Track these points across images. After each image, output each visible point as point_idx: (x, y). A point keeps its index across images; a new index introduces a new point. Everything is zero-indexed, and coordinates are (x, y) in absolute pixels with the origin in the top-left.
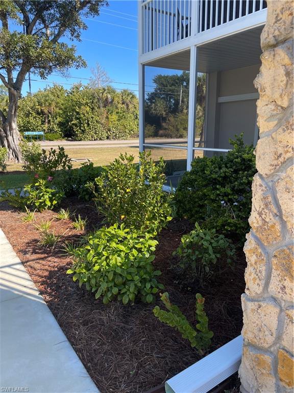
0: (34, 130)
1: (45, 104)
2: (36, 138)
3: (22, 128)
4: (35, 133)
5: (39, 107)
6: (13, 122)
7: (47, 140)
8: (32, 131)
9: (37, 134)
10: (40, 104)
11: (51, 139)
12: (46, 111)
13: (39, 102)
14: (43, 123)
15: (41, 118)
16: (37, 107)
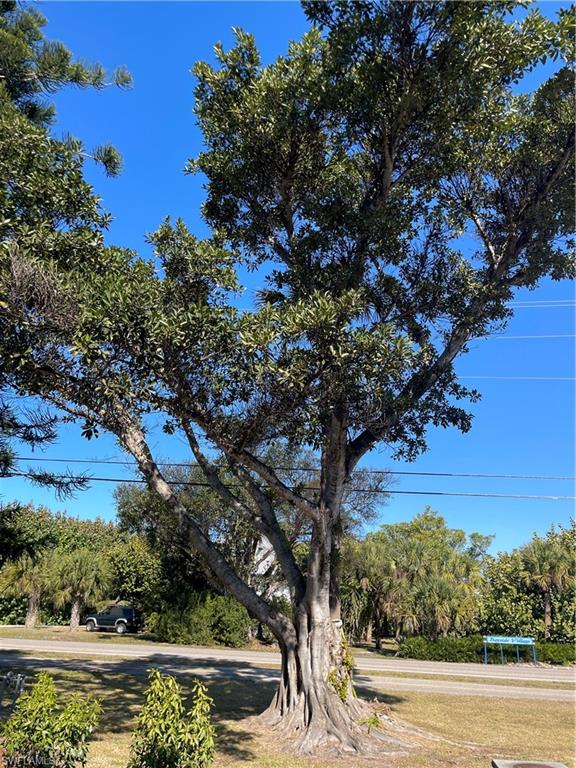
0: (513, 632)
1: (541, 566)
2: (515, 654)
3: (485, 625)
4: (511, 641)
5: (527, 574)
6: (315, 602)
7: (546, 660)
8: (510, 635)
9: (516, 643)
10: (530, 567)
11: (556, 659)
12: (544, 585)
13: (526, 563)
14: (538, 614)
15: (532, 602)
16: (521, 574)
